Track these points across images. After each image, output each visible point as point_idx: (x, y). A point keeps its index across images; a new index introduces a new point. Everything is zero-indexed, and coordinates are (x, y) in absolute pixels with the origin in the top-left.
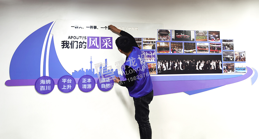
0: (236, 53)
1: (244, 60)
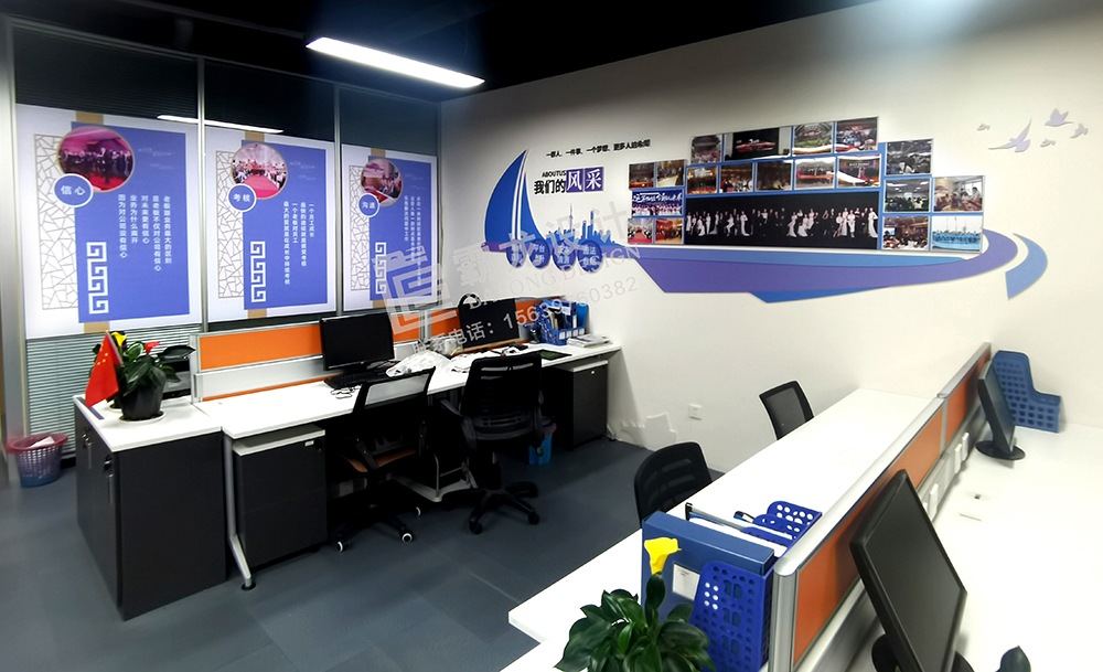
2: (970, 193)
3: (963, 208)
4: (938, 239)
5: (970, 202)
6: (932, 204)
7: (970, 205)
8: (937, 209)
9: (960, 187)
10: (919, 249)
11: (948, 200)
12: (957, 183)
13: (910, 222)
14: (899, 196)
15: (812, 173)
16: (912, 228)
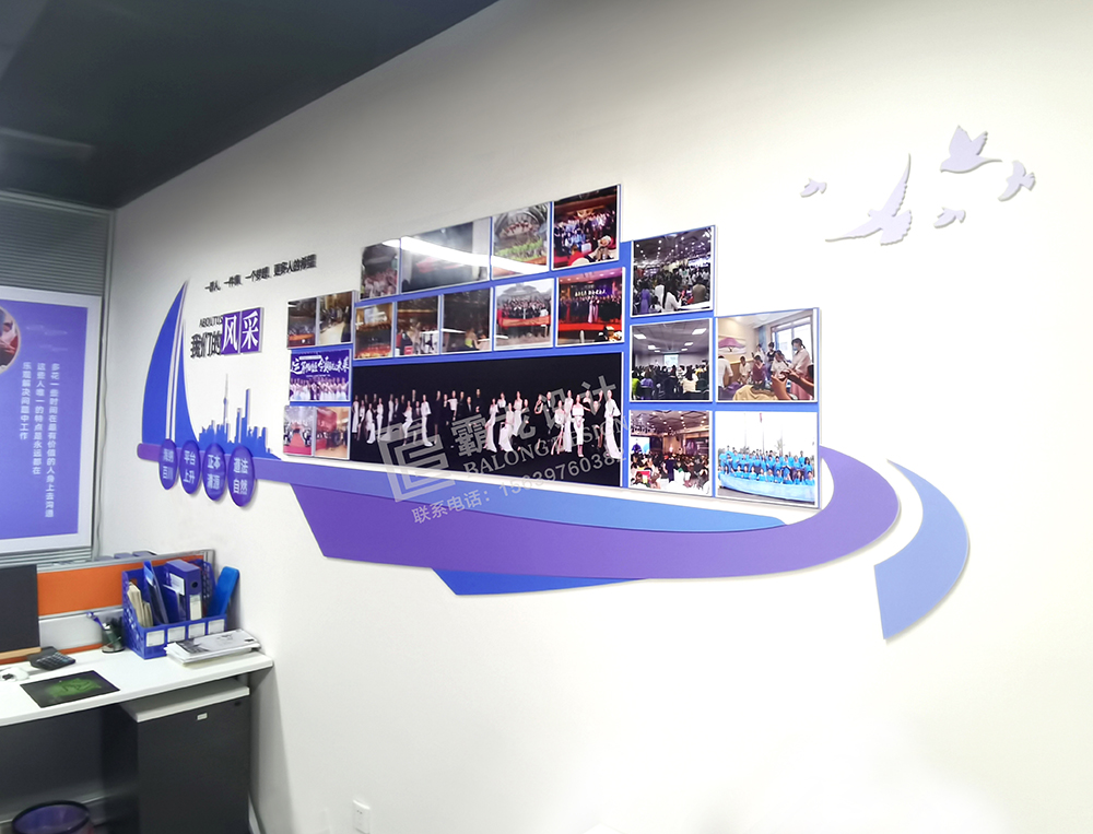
0: (733, 330)
1: (801, 386)
2: (788, 353)
3: (775, 390)
4: (729, 468)
5: (788, 375)
6: (716, 382)
7: (788, 383)
8: (726, 393)
9: (767, 338)
10: (694, 490)
11: (746, 370)
12: (761, 328)
13: (676, 425)
14: (656, 363)
15: (518, 315)
16: (679, 438)
